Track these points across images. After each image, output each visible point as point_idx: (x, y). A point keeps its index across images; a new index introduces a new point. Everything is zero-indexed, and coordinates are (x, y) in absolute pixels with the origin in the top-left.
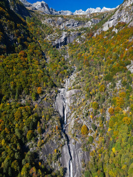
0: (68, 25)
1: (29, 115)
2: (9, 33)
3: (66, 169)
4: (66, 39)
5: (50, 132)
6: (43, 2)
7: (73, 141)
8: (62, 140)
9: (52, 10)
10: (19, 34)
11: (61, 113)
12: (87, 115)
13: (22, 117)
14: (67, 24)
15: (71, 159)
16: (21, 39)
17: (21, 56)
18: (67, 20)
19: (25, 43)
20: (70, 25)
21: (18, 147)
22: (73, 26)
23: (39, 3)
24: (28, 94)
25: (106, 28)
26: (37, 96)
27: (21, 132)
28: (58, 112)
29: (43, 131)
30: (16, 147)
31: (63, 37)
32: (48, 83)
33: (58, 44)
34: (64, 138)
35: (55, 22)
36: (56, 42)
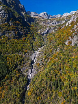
1: (20, 58)
2: (20, 31)
3: (28, 75)
5: (26, 64)
6: (45, 12)
7: (34, 68)
8: (30, 67)
9: (50, 15)
10: (24, 31)
11: (33, 60)
12: (42, 60)
13: (18, 58)
14: (52, 23)
15: (31, 73)
16: (25, 33)
17: (23, 39)
18: (52, 21)
19: (27, 34)
21: (15, 66)
23: (42, 13)
24: (22, 52)
25: (67, 25)
26: (25, 53)
27: (16, 62)
28: (32, 59)
29: (24, 64)
30: (14, 66)
31: (47, 30)
32: (31, 49)
34: (31, 67)
35: (46, 23)
36: (43, 33)
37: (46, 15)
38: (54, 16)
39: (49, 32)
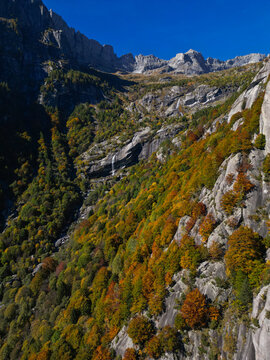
0: (188, 102)
4: (137, 150)
6: (190, 52)
20: (195, 100)
22: (204, 100)
31: (130, 147)
33: (108, 167)
35: (159, 100)
36: (103, 162)
37: (194, 60)
38: (231, 63)
39: (143, 152)
